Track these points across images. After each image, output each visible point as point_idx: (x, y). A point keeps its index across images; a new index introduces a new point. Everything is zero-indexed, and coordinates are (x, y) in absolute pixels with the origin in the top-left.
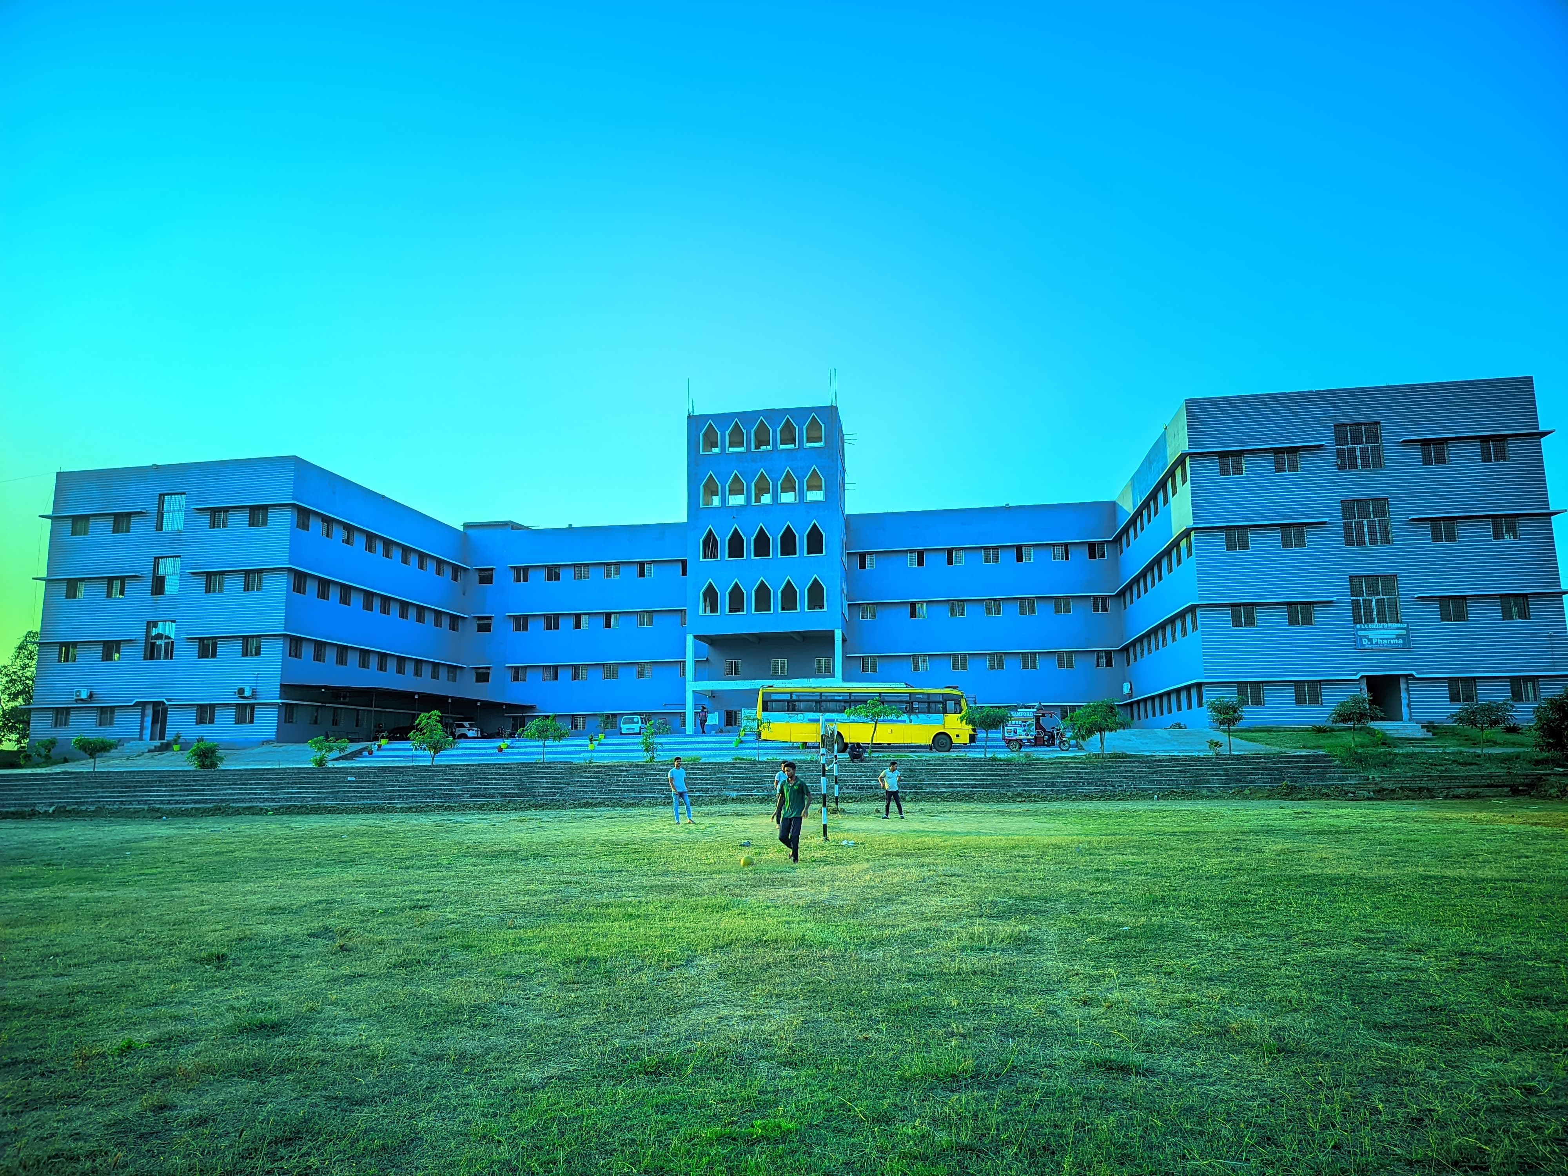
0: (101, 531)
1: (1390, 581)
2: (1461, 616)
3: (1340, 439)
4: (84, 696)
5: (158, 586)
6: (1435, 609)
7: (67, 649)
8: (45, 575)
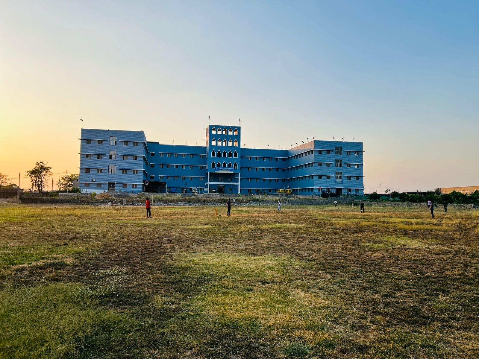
0: (95, 144)
1: (341, 173)
2: (350, 179)
3: (336, 149)
4: (94, 180)
5: (110, 157)
6: (347, 178)
7: (88, 170)
8: (80, 153)
